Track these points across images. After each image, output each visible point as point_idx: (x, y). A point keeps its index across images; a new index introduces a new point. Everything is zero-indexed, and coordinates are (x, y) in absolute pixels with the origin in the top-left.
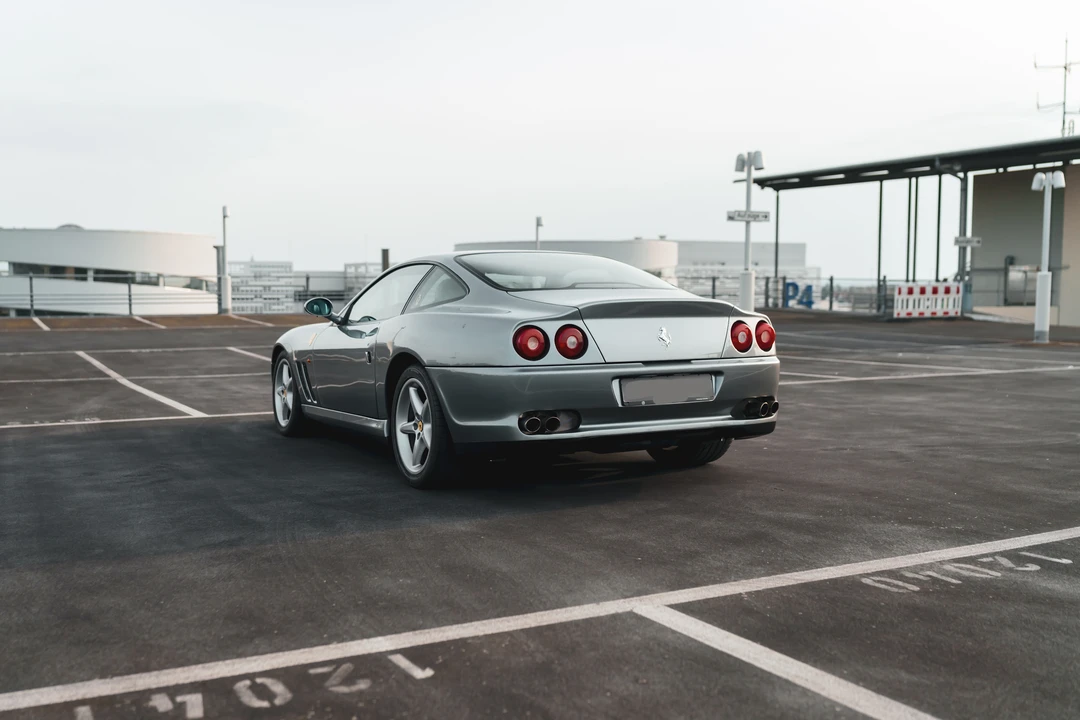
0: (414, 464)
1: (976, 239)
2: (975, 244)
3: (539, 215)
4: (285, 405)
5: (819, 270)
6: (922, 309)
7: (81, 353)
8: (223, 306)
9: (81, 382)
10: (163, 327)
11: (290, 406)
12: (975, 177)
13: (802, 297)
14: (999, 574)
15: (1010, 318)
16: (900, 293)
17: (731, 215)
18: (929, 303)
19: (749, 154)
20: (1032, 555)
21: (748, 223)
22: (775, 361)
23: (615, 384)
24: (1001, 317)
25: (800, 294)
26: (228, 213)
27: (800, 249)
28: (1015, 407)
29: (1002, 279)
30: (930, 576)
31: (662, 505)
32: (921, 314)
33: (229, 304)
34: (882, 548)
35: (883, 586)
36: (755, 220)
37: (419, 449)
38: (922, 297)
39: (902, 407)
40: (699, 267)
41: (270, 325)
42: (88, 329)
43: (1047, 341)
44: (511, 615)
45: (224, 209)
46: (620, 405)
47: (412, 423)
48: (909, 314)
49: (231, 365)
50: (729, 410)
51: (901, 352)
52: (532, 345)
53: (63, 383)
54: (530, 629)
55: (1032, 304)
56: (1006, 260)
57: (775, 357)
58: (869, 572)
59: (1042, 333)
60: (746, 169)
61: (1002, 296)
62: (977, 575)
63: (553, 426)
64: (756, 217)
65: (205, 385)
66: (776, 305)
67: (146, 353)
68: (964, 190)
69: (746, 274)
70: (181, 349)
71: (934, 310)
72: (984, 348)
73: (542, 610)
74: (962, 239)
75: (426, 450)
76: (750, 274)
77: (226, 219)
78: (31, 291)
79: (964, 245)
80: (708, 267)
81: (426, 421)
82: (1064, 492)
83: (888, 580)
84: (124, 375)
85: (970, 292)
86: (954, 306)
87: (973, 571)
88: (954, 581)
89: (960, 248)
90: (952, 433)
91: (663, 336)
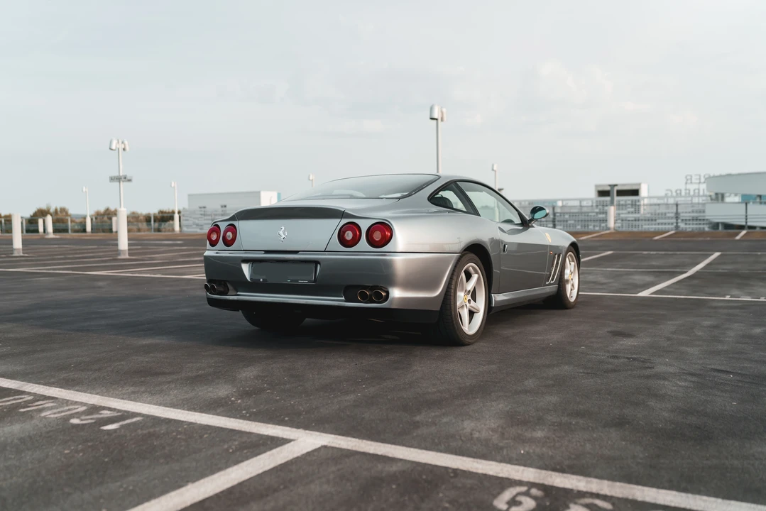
91: (281, 233)
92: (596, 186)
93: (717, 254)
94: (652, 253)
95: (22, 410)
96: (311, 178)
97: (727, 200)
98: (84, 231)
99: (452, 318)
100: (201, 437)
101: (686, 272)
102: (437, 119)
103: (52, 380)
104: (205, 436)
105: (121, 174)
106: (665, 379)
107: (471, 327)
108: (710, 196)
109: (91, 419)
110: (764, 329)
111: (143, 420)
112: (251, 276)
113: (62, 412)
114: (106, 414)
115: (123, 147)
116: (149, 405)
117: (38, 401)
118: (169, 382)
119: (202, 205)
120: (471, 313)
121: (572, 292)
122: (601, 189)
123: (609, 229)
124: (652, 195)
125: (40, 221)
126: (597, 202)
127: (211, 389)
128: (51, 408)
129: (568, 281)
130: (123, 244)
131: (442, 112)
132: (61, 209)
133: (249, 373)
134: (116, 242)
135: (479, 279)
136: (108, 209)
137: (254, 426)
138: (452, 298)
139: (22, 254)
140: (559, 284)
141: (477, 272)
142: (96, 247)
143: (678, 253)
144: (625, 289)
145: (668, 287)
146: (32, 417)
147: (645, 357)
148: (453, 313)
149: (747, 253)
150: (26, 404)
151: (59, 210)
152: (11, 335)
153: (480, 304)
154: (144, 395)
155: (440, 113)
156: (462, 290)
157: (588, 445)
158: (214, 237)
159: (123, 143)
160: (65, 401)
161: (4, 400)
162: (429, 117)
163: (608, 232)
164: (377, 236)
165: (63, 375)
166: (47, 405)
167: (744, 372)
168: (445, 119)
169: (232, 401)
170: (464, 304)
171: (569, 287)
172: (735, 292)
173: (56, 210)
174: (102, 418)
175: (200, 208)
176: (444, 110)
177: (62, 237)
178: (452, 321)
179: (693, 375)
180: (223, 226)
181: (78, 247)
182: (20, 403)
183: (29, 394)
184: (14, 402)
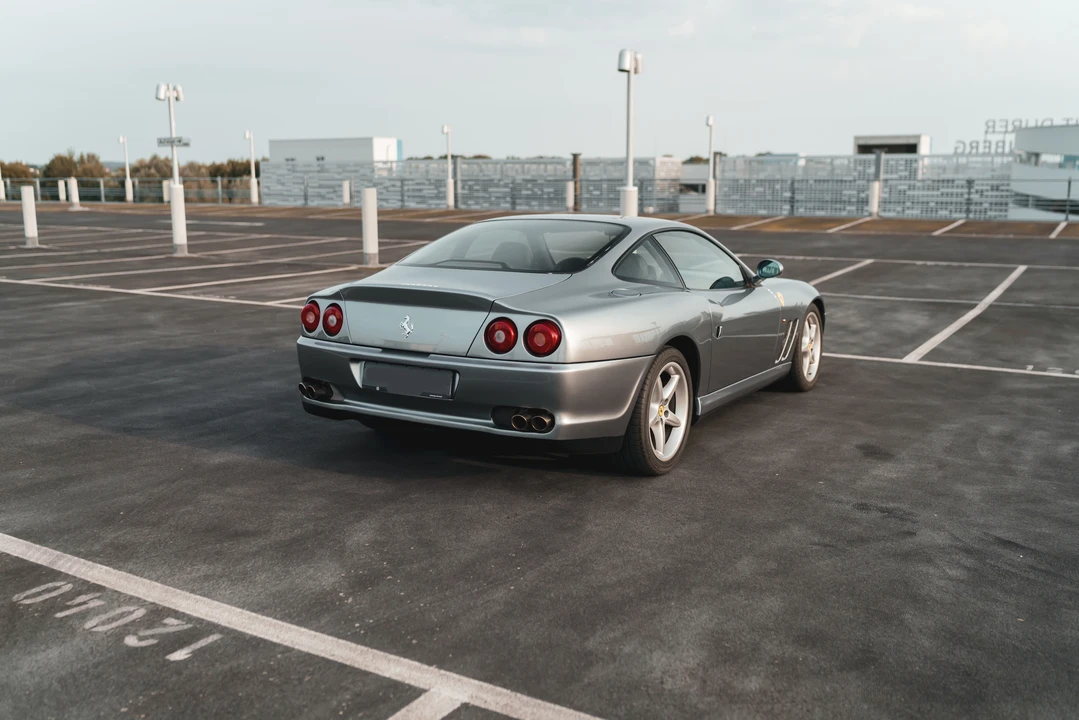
91: (405, 325)
92: (857, 138)
93: (1022, 268)
94: (929, 263)
95: (59, 615)
96: (445, 130)
97: (1044, 158)
98: (122, 198)
99: (641, 443)
100: (300, 680)
101: (973, 306)
102: (628, 72)
103: (97, 547)
104: (307, 679)
105: (174, 136)
106: (929, 561)
107: (666, 449)
108: (1020, 156)
109: (152, 636)
110: (1075, 444)
111: (221, 639)
112: (363, 381)
113: (114, 619)
114: (172, 625)
115: (175, 94)
116: (229, 607)
117: (79, 594)
118: (255, 554)
119: (289, 156)
120: (669, 428)
121: (810, 369)
122: (862, 142)
123: (870, 215)
124: (935, 152)
125: (61, 184)
126: (855, 161)
127: (311, 571)
128: (97, 611)
129: (805, 354)
130: (180, 235)
131: (636, 60)
132: (89, 156)
133: (361, 535)
134: (168, 222)
135: (680, 380)
136: (155, 158)
137: (370, 656)
138: (642, 417)
139: (38, 245)
140: (792, 361)
141: (678, 372)
142: (140, 230)
143: (967, 264)
144: (887, 345)
145: (946, 342)
146: (73, 632)
147: (905, 506)
148: (643, 437)
149: (1065, 268)
150: (62, 602)
151: (85, 157)
152: (34, 441)
153: (682, 416)
154: (221, 581)
155: (633, 62)
156: (656, 401)
157: (817, 709)
158: (311, 318)
159: (174, 89)
160: (116, 596)
161: (34, 590)
162: (616, 67)
163: (868, 219)
164: (540, 340)
165: (110, 536)
166: (92, 605)
167: (1039, 548)
168: (640, 69)
169: (341, 599)
170: (658, 419)
171: (806, 361)
172: (1041, 356)
173: (82, 157)
174: (168, 634)
175: (287, 160)
176: (639, 56)
177: (93, 209)
178: (642, 448)
179: (968, 551)
180: (323, 305)
181: (117, 231)
182: (56, 598)
183: (66, 577)
184: (47, 596)
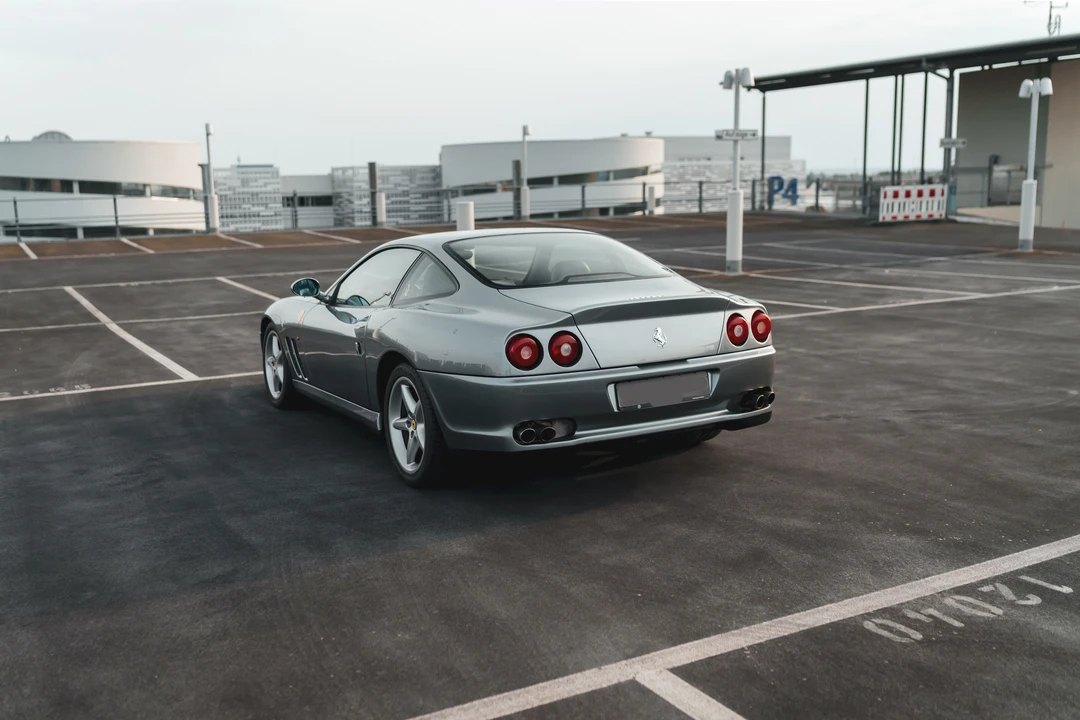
0: (408, 463)
1: (961, 140)
2: (960, 146)
3: (524, 124)
4: (276, 378)
5: (804, 163)
6: (907, 212)
7: (69, 289)
8: (211, 225)
9: (71, 329)
10: (151, 252)
11: (282, 379)
12: (961, 75)
13: (787, 191)
14: (999, 612)
15: (994, 220)
16: (885, 197)
17: (720, 134)
18: (913, 206)
19: (737, 71)
20: (1033, 580)
21: (736, 142)
22: (770, 350)
23: (611, 389)
24: (984, 218)
25: (785, 187)
26: (212, 130)
27: (786, 141)
28: (1002, 350)
29: (987, 178)
30: (931, 616)
31: (659, 509)
32: (906, 217)
33: (216, 223)
34: (883, 573)
35: (885, 633)
36: (743, 139)
37: (413, 448)
38: (907, 200)
39: (894, 352)
40: (686, 163)
41: (259, 246)
42: (76, 256)
43: (1031, 250)
44: (513, 689)
45: (207, 126)
46: (616, 410)
47: (405, 420)
48: (894, 218)
49: (222, 302)
50: (725, 403)
51: (886, 267)
52: (526, 354)
53: (51, 331)
54: (532, 710)
55: (1018, 203)
56: (990, 160)
57: (771, 347)
58: (871, 610)
59: (1026, 242)
60: (734, 86)
61: (986, 196)
62: (980, 613)
63: (549, 436)
64: (744, 135)
65: (196, 331)
66: (762, 208)
67: (135, 286)
68: (950, 91)
69: (735, 194)
70: (170, 281)
71: (918, 213)
72: (970, 260)
73: (543, 681)
74: (947, 140)
75: (420, 449)
76: (739, 194)
77: (210, 137)
78: (16, 215)
79: (948, 146)
80: (694, 163)
81: (419, 421)
82: (1059, 480)
83: (890, 623)
84: (114, 319)
85: (955, 194)
86: (939, 208)
87: (975, 607)
88: (957, 624)
89: (945, 150)
90: (944, 390)
91: (659, 337)
